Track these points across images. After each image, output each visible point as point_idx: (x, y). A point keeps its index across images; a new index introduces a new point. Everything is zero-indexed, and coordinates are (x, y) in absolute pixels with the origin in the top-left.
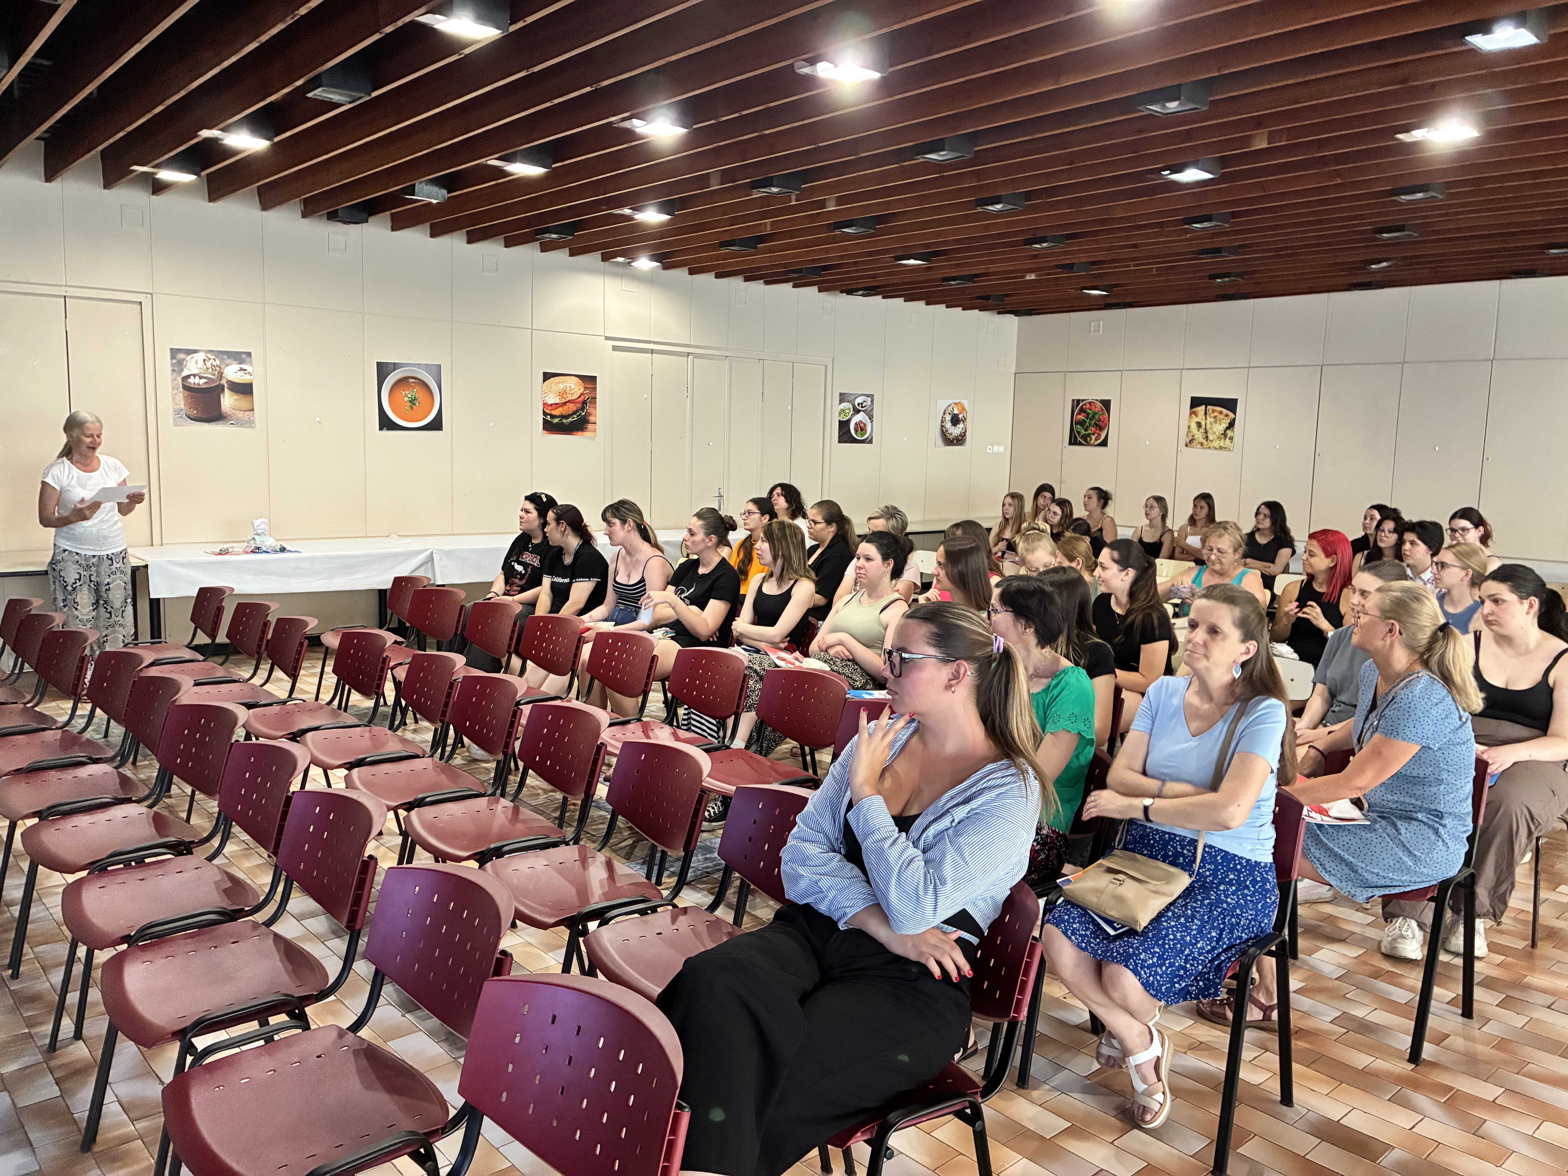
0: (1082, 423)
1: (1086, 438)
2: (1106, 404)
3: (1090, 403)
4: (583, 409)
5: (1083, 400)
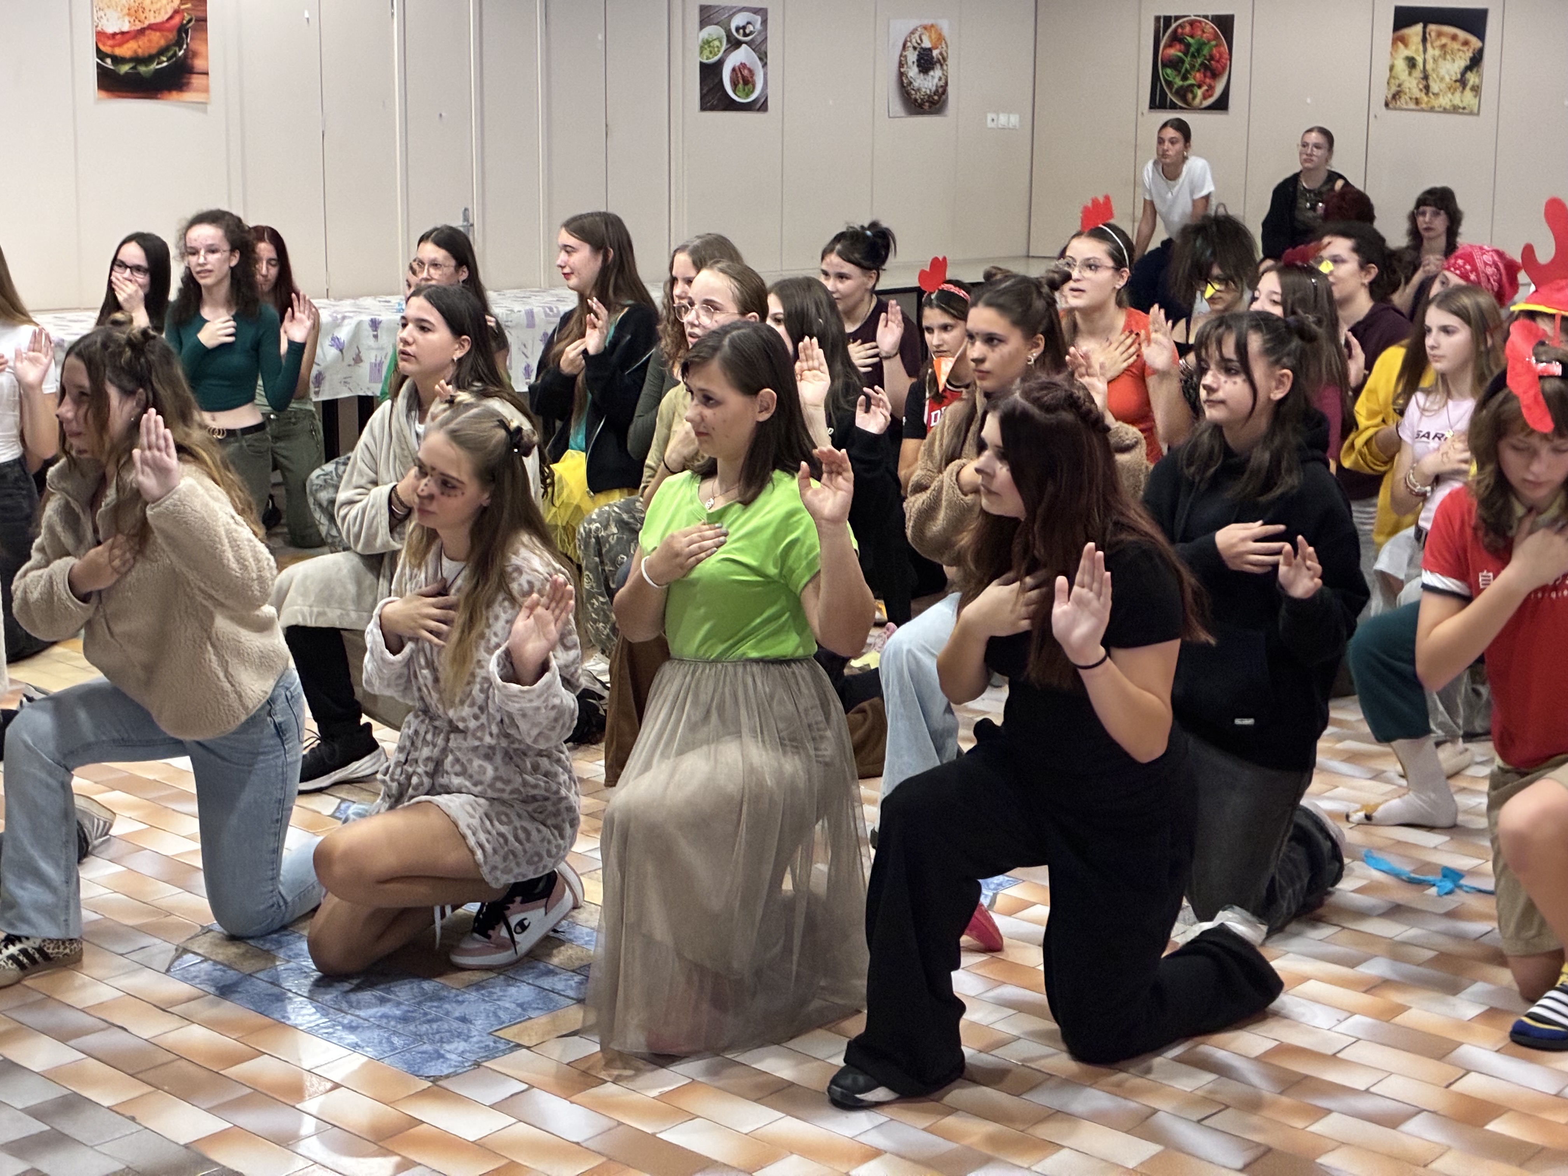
0: (1175, 64)
1: (1183, 93)
2: (1225, 24)
3: (1192, 23)
4: (179, 43)
5: (1177, 18)
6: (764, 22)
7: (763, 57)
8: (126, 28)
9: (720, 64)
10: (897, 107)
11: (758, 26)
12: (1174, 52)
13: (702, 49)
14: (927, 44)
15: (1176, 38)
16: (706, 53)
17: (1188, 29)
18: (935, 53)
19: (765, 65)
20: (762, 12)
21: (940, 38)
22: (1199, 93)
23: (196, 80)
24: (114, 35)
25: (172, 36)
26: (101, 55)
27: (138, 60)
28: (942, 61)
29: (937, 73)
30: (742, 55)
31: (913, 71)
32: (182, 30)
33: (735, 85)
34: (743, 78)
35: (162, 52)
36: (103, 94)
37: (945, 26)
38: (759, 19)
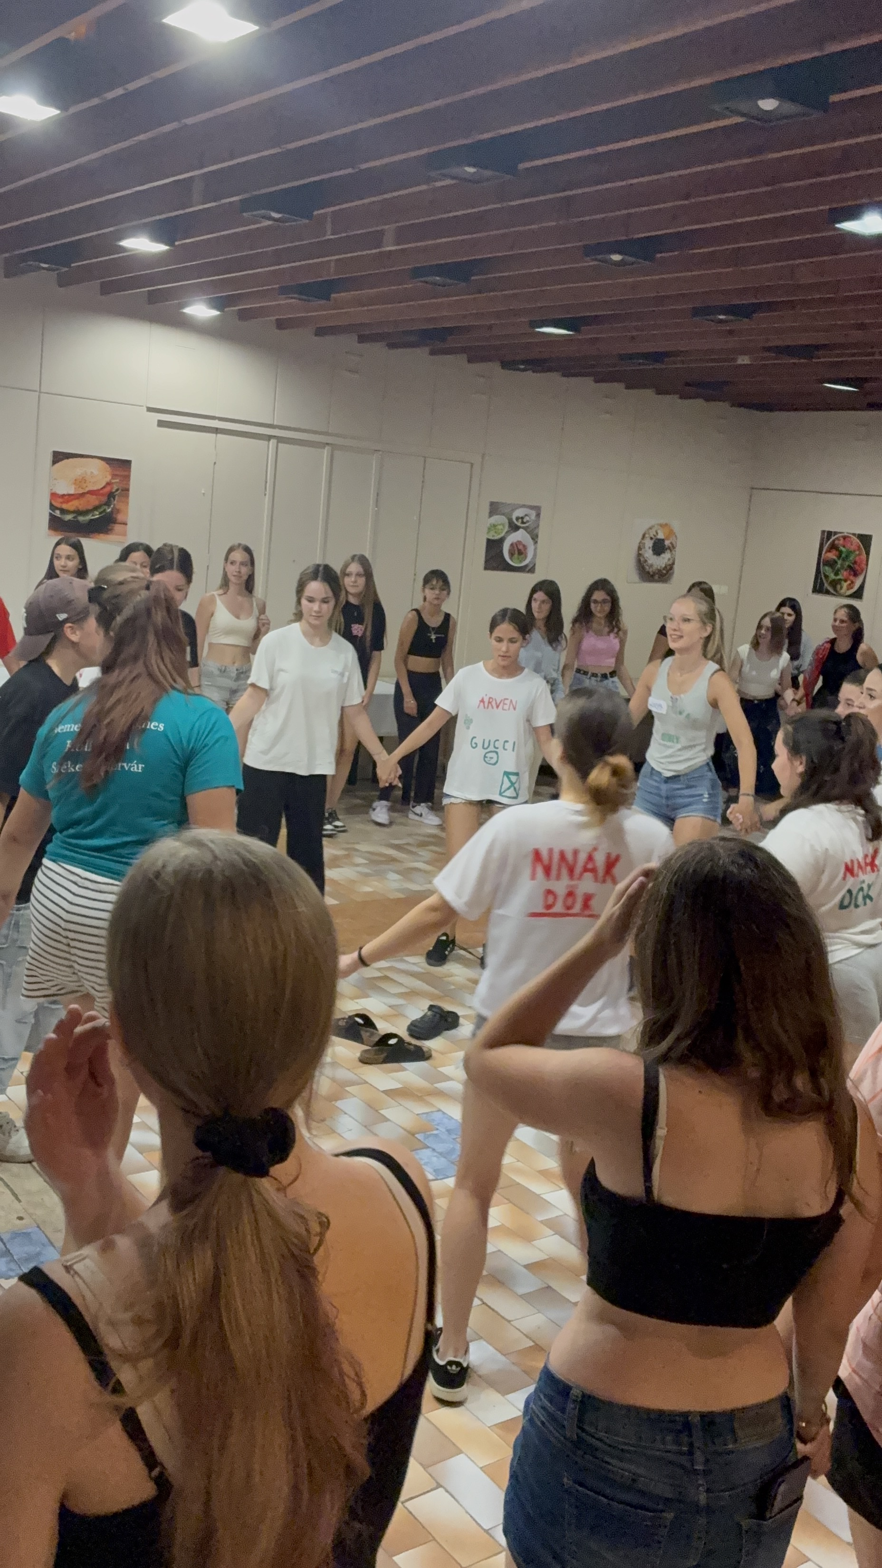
0: (831, 564)
1: (835, 584)
2: (866, 540)
3: (845, 538)
4: (108, 504)
5: (836, 533)
6: (538, 515)
7: (535, 538)
8: (72, 492)
9: (501, 541)
10: (634, 576)
11: (533, 517)
12: (832, 556)
13: (489, 529)
14: (661, 536)
15: (833, 547)
16: (492, 533)
17: (841, 542)
18: (667, 543)
19: (536, 543)
20: (537, 509)
21: (671, 533)
22: (845, 585)
23: (117, 528)
24: (63, 496)
25: (104, 499)
26: (52, 507)
27: (79, 513)
28: (672, 548)
29: (666, 557)
30: (520, 536)
31: (648, 554)
32: (111, 495)
33: (511, 554)
34: (519, 550)
35: (96, 508)
36: (52, 532)
37: (676, 526)
38: (533, 514)
